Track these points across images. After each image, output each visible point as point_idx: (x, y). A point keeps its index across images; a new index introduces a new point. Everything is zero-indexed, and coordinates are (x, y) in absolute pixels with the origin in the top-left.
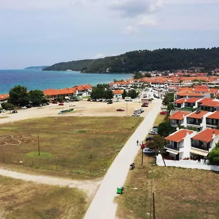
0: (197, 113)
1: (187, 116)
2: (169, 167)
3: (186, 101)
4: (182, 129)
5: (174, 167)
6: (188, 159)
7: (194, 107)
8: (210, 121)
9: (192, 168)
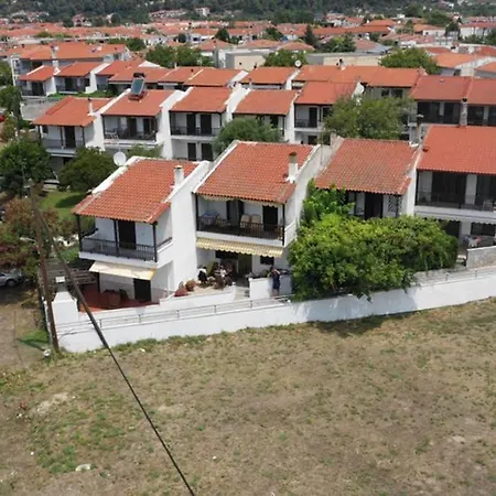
0: (136, 98)
1: (103, 110)
2: (124, 348)
3: (57, 71)
4: (134, 159)
5: (150, 344)
6: (189, 288)
7: (89, 90)
8: (183, 123)
9: (231, 329)
